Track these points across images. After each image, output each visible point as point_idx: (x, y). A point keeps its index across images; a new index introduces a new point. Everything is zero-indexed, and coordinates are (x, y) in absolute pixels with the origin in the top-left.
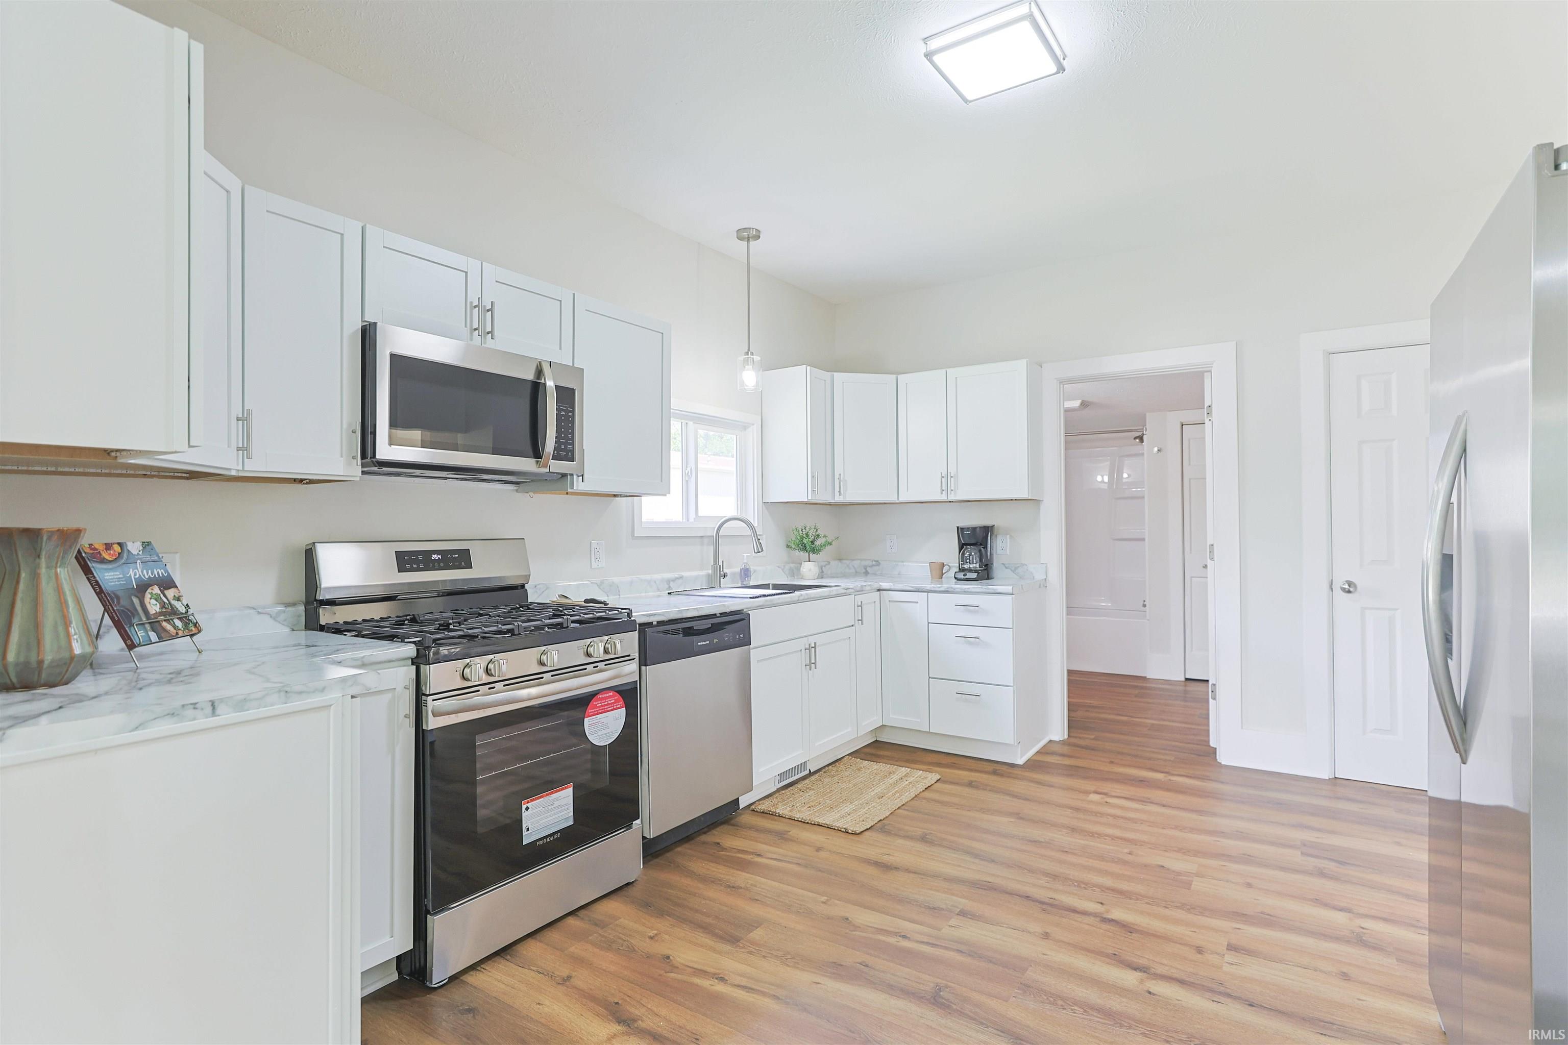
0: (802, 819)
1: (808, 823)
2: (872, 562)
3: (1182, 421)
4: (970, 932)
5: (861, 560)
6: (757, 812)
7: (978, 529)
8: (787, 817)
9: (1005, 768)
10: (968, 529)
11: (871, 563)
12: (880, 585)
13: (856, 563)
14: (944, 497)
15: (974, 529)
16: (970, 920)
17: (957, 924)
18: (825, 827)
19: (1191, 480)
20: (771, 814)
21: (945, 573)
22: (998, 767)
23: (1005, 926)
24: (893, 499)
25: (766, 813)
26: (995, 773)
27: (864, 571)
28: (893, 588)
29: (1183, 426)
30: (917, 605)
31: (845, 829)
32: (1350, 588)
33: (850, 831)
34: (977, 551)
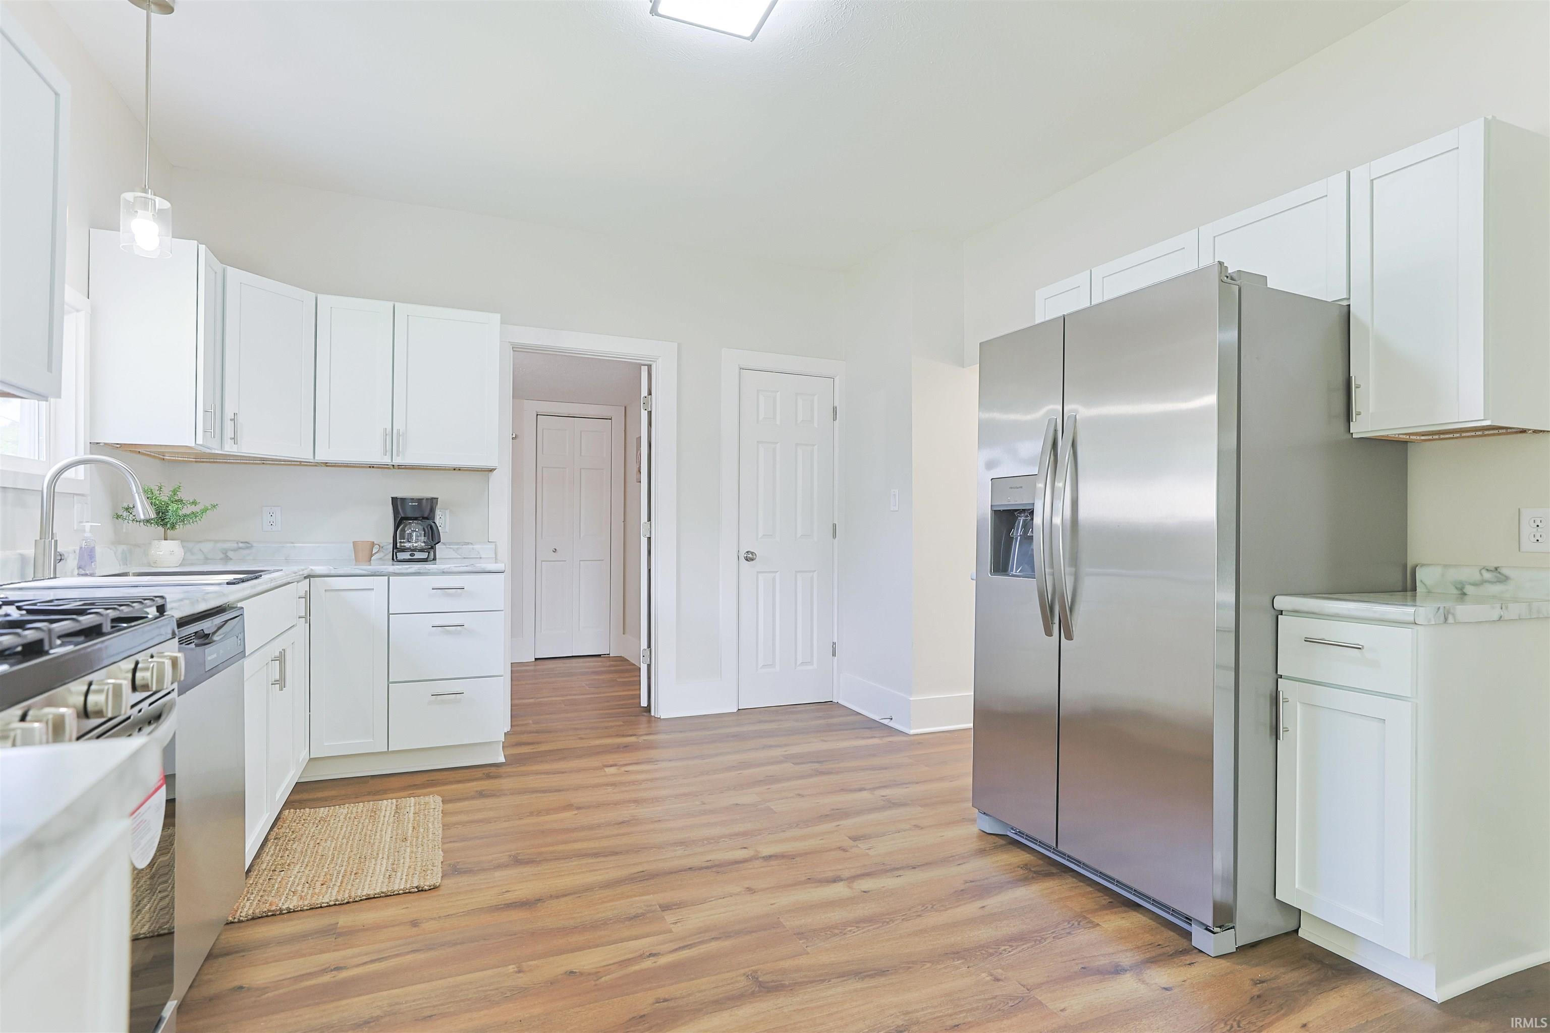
0: (337, 900)
1: (348, 903)
2: (237, 543)
3: (538, 410)
4: (695, 919)
5: (216, 541)
6: (240, 922)
7: (424, 501)
8: (305, 908)
9: (493, 769)
10: (412, 500)
11: (235, 545)
12: (312, 570)
13: (207, 547)
14: (387, 460)
15: (420, 501)
16: (678, 910)
17: (676, 919)
18: (382, 897)
19: (544, 469)
20: (273, 915)
21: (376, 553)
22: (486, 771)
23: (713, 899)
24: (307, 456)
25: (262, 917)
26: (489, 777)
27: (222, 556)
28: (333, 572)
29: (538, 416)
30: (373, 593)
31: (416, 887)
32: (750, 557)
33: (426, 888)
34: (421, 527)
